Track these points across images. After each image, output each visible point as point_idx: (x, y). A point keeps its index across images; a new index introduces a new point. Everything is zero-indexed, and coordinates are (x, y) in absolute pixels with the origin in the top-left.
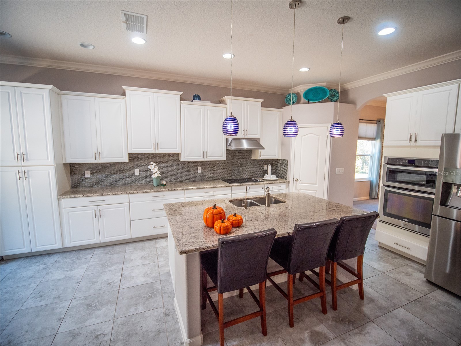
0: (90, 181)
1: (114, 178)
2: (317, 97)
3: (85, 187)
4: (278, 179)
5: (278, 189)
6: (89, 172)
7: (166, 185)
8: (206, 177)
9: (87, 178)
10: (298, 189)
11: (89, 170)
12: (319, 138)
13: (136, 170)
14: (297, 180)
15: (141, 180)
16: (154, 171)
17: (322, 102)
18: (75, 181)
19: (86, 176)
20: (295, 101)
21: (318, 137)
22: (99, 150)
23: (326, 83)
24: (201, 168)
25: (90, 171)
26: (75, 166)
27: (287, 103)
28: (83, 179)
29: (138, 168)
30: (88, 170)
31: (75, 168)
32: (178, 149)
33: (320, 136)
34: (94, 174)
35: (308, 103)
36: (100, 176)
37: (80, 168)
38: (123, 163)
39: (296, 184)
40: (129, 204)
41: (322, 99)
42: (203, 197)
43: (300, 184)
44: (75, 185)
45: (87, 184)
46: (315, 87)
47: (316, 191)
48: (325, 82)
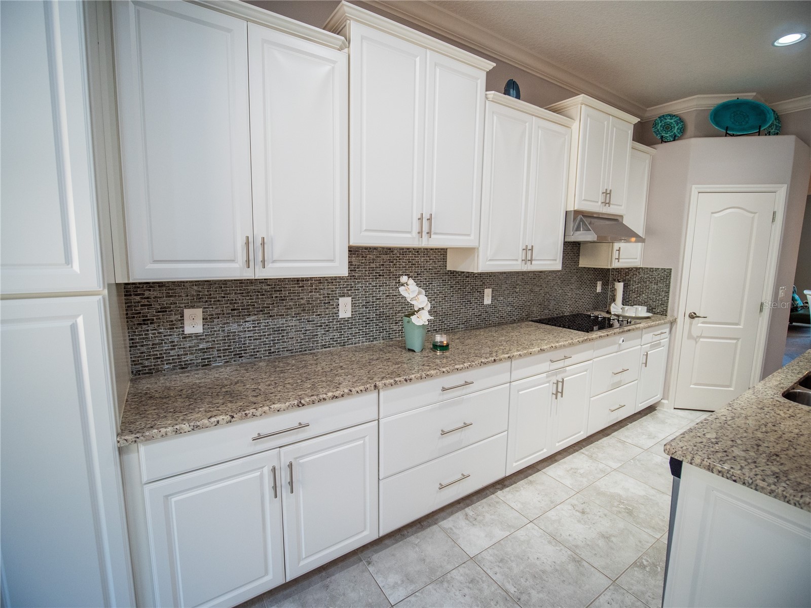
0: (201, 346)
1: (279, 330)
2: (743, 123)
3: (184, 368)
4: (650, 315)
5: (659, 339)
6: (198, 312)
7: (447, 345)
8: (497, 315)
9: (190, 336)
10: (695, 336)
11: (198, 307)
12: (753, 218)
13: (342, 301)
14: (693, 316)
15: (354, 330)
16: (417, 305)
17: (759, 134)
18: (144, 349)
19: (189, 329)
20: (679, 133)
21: (752, 215)
22: (260, 233)
23: (754, 94)
24: (490, 290)
25: (201, 310)
26: (147, 294)
27: (659, 137)
28: (176, 340)
29: (349, 296)
30: (193, 307)
31: (145, 302)
32: (472, 237)
33: (755, 213)
34: (216, 320)
35: (726, 136)
36: (234, 327)
37: (165, 301)
38: (307, 280)
39: (691, 324)
40: (379, 421)
41: (760, 127)
42: (545, 375)
43: (699, 325)
44: (146, 363)
45: (188, 357)
46: (735, 101)
47: (738, 339)
48: (753, 92)
